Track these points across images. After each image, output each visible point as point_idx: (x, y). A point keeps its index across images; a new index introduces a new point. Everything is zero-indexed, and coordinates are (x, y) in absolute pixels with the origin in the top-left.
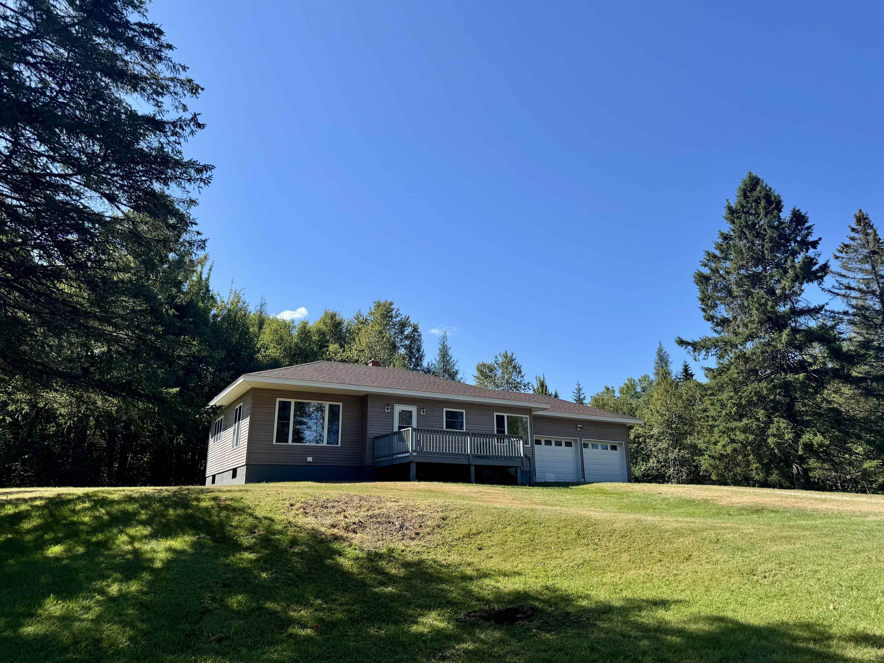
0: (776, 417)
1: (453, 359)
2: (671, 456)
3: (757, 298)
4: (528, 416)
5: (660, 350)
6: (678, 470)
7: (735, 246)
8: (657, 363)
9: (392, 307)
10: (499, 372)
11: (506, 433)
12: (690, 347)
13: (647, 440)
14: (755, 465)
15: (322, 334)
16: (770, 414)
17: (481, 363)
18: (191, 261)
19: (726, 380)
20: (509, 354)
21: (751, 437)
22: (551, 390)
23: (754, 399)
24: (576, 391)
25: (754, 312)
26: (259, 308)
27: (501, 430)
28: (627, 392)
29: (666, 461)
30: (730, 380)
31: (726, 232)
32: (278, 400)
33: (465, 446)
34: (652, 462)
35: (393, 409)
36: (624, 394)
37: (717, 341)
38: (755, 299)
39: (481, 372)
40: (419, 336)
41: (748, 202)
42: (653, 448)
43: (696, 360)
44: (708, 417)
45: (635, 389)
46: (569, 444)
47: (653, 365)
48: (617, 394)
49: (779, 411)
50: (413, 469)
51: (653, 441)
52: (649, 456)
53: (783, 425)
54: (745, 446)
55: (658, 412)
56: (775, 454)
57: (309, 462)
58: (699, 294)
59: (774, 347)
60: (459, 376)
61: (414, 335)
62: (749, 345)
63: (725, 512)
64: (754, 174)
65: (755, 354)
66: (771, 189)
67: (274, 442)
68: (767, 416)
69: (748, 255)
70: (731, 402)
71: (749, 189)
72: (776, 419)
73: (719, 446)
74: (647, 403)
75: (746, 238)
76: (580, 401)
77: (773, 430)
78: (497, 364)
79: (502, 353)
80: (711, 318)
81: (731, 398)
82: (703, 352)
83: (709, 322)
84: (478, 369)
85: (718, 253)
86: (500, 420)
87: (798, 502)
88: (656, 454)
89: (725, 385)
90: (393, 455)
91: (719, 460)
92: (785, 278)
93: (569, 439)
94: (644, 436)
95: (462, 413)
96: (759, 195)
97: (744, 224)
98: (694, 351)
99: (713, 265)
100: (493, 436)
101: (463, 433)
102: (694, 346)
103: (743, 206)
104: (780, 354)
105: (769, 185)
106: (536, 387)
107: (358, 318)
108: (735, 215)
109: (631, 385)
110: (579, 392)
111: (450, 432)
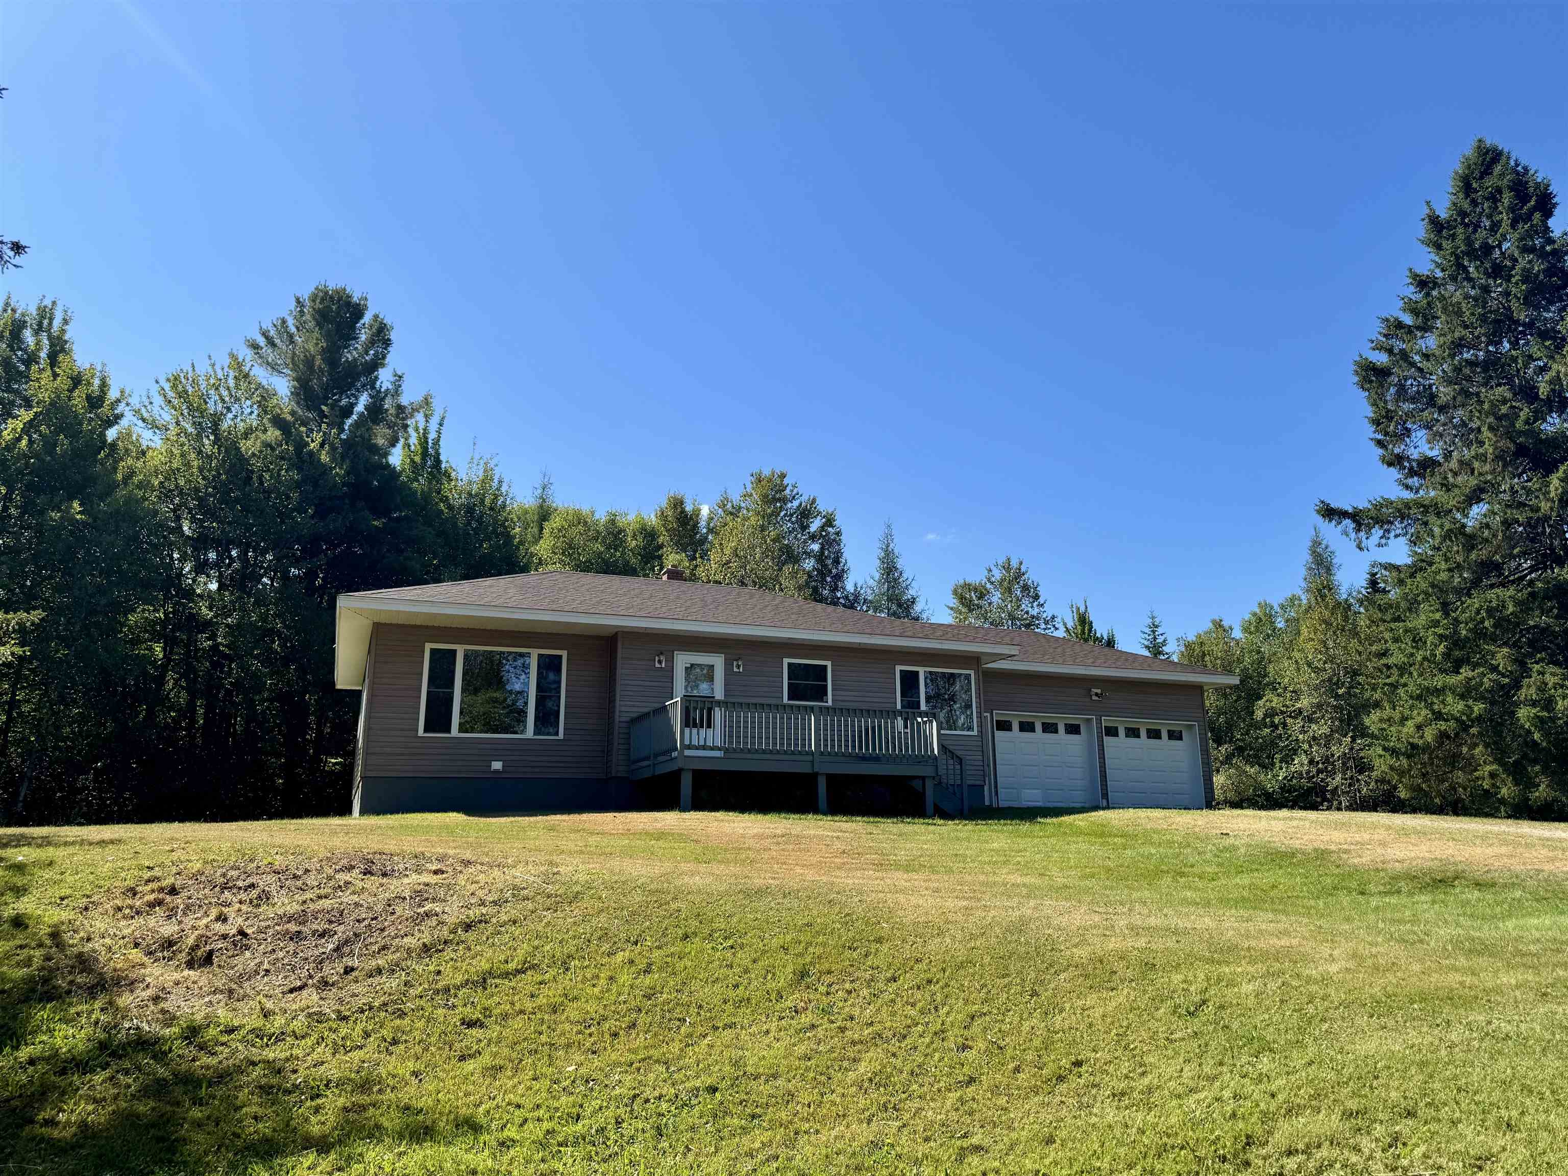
0: (1537, 663)
1: (905, 576)
2: (1337, 751)
3: (1491, 401)
4: (972, 673)
5: (1316, 543)
6: (1352, 778)
7: (1442, 298)
8: (1310, 569)
9: (786, 481)
10: (996, 597)
11: (923, 707)
12: (1347, 522)
13: (1289, 720)
14: (1488, 768)
15: (649, 534)
16: (1525, 656)
17: (962, 582)
19: (1424, 585)
20: (1014, 564)
21: (1478, 708)
22: (1101, 629)
23: (1487, 624)
24: (1148, 630)
25: (1486, 433)
26: (539, 491)
27: (911, 704)
28: (1257, 629)
29: (1327, 760)
30: (1433, 585)
31: (1427, 273)
32: (428, 647)
33: (803, 734)
34: (1300, 763)
35: (670, 661)
36: (1251, 633)
37: (1407, 505)
38: (1486, 406)
39: (962, 599)
40: (838, 534)
41: (1474, 203)
42: (1301, 737)
43: (1361, 549)
44: (1388, 667)
45: (1273, 623)
46: (1073, 729)
47: (1303, 572)
48: (1237, 634)
49: (1545, 649)
50: (686, 783)
51: (1299, 722)
52: (1295, 752)
53: (1551, 680)
54: (1464, 727)
55: (1309, 665)
56: (1535, 742)
57: (496, 771)
58: (1369, 412)
59: (1532, 510)
61: (828, 534)
62: (1477, 511)
63: (1354, 885)
64: (1488, 143)
65: (1487, 526)
66: (1526, 169)
67: (421, 732)
68: (1516, 660)
69: (1473, 314)
70: (1435, 633)
71: (1477, 174)
72: (1537, 667)
73: (1409, 727)
74: (1289, 647)
75: (1469, 279)
76: (1156, 649)
77: (1529, 690)
78: (992, 583)
79: (1000, 563)
80: (1396, 461)
81: (1436, 624)
82: (1377, 532)
83: (1392, 469)
84: (955, 592)
85: (1408, 319)
86: (909, 681)
87: (1552, 860)
88: (1306, 746)
89: (1420, 598)
90: (656, 756)
91: (1409, 757)
92: (1557, 357)
93: (1073, 719)
94: (1282, 712)
95: (826, 666)
96: (1500, 183)
97: (1463, 248)
98: (1358, 530)
99: (1398, 345)
100: (894, 714)
101: (828, 708)
102: (1356, 517)
103: (1463, 214)
104: (1549, 526)
105: (1524, 162)
106: (1070, 624)
107: (725, 505)
108: (1444, 232)
109: (1265, 615)
110: (1154, 632)
111: (799, 707)
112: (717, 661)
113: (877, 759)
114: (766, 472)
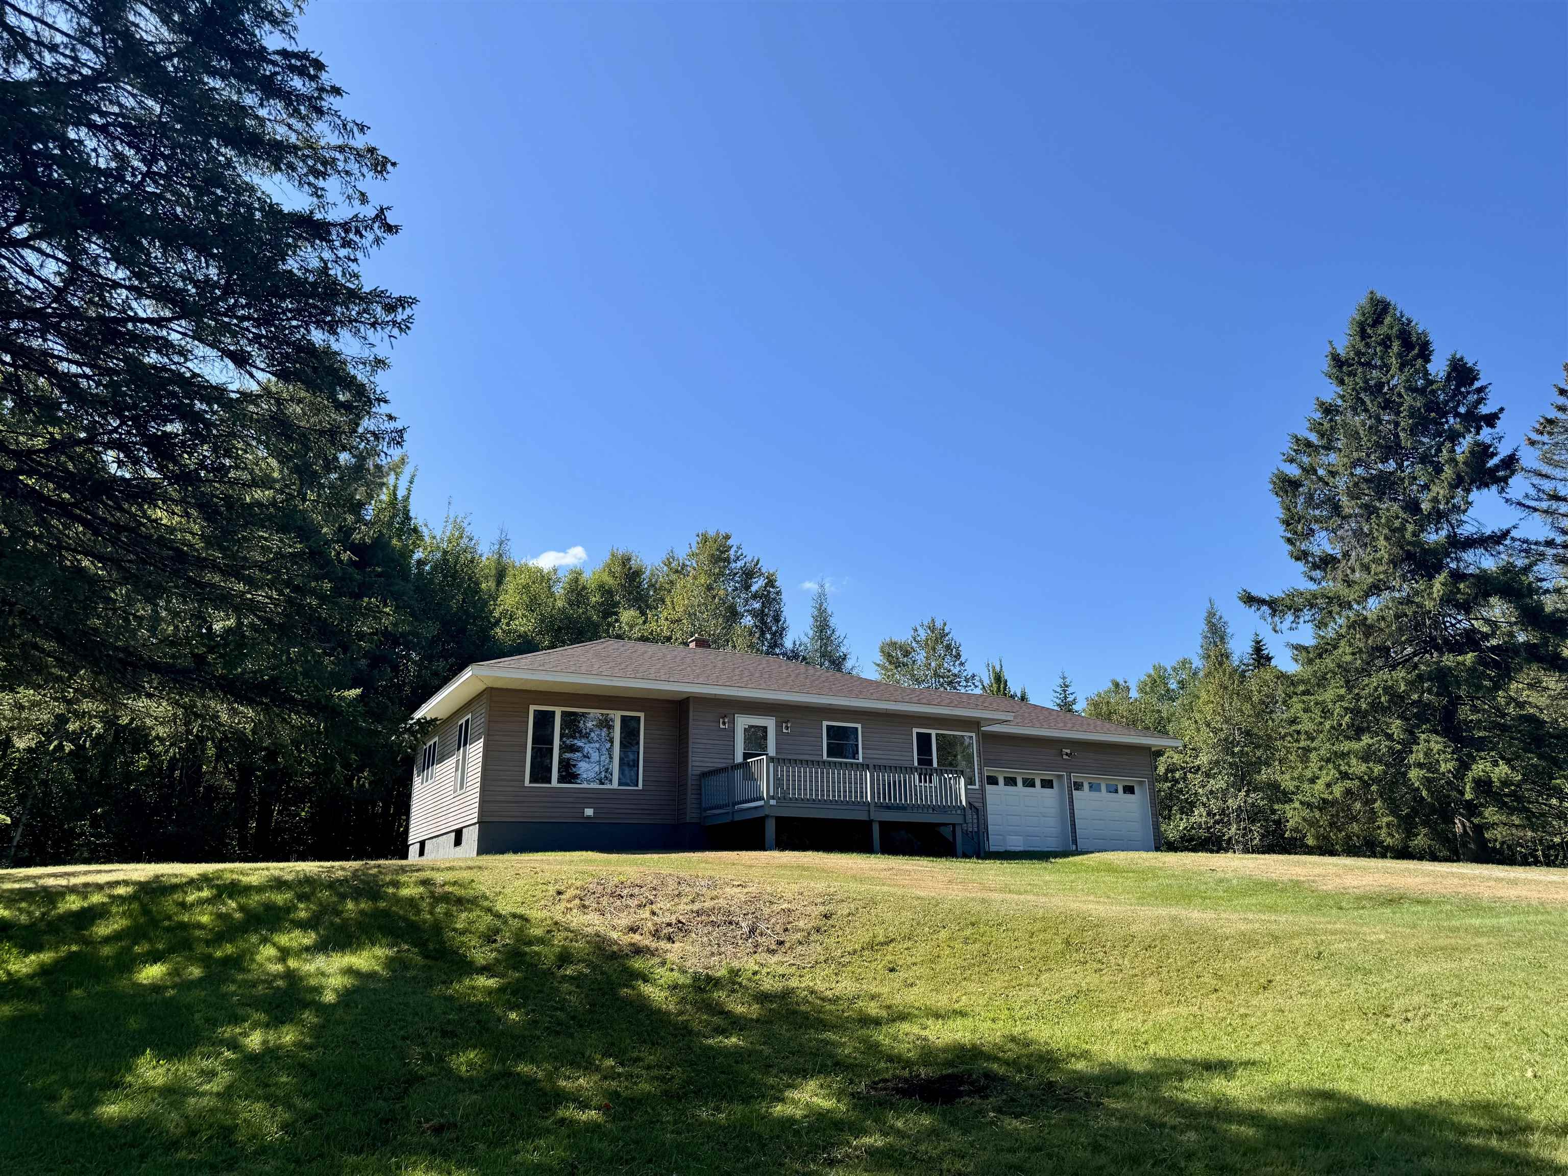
0: (1423, 732)
1: (837, 633)
2: (1233, 803)
3: (1387, 517)
4: (973, 735)
5: (1211, 614)
6: (1245, 829)
7: (1345, 424)
8: (1206, 637)
9: (729, 542)
10: (920, 656)
11: (935, 765)
12: (1265, 608)
13: (1189, 776)
14: (1385, 820)
15: (606, 591)
16: (1413, 727)
17: (888, 640)
18: (378, 467)
19: (1332, 665)
20: (939, 624)
21: (1378, 769)
22: (1015, 688)
23: (1383, 699)
24: (1059, 690)
25: (1382, 542)
26: (497, 547)
27: (925, 761)
28: (1152, 690)
29: (1223, 812)
30: (1339, 666)
31: (1329, 401)
32: (532, 708)
33: (861, 788)
34: (1199, 815)
35: (733, 722)
36: (1146, 693)
37: (1315, 597)
38: (1383, 521)
39: (889, 656)
40: (778, 593)
41: (1368, 345)
42: (1200, 790)
43: (1276, 631)
44: (1299, 732)
45: (1166, 684)
46: (1046, 784)
47: (1199, 640)
48: (1134, 694)
49: (1428, 721)
50: (770, 829)
51: (1199, 777)
52: (1192, 805)
53: (1436, 747)
54: (1366, 785)
55: (1208, 725)
56: (1422, 798)
57: (589, 817)
58: (1280, 513)
59: (1418, 607)
60: (849, 664)
61: (769, 592)
62: (1373, 603)
63: (1332, 903)
64: (1379, 295)
65: (1383, 618)
66: (1410, 322)
67: (527, 782)
68: (1406, 730)
69: (1369, 440)
70: (1341, 706)
71: (1370, 321)
72: (1423, 736)
73: (1320, 785)
74: (1189, 709)
75: (1366, 410)
76: (1067, 706)
77: (1417, 755)
78: (918, 642)
79: (926, 623)
80: (1302, 556)
81: (1341, 698)
82: (1290, 617)
83: (1299, 563)
84: (882, 651)
85: (1314, 438)
86: (924, 740)
88: (1205, 800)
89: (1328, 676)
90: (735, 804)
91: (1320, 810)
92: (1437, 481)
93: (1048, 775)
94: (1183, 768)
95: (857, 729)
96: (1389, 332)
97: (1362, 385)
98: (1273, 615)
99: (1306, 460)
100: (912, 770)
101: (857, 764)
102: (1273, 605)
103: (1359, 353)
104: (1430, 618)
105: (1407, 314)
106: (986, 682)
107: (670, 563)
108: (1345, 368)
109: (1160, 677)
110: (1065, 691)
111: (835, 763)
112: (770, 723)
113: (903, 808)
114: (712, 533)
